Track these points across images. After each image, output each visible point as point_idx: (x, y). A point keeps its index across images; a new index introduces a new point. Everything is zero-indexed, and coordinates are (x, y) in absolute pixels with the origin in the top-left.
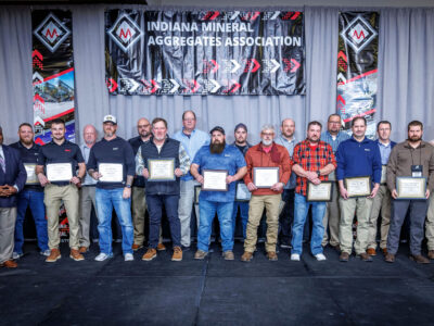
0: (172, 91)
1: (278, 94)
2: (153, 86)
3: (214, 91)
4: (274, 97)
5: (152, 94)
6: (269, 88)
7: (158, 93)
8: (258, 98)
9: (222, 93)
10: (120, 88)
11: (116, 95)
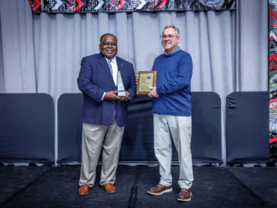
0: (97, 8)
1: (206, 10)
2: (77, 4)
3: (140, 7)
4: (202, 14)
5: (76, 12)
6: (197, 4)
7: (82, 12)
8: (185, 15)
9: (148, 10)
10: (42, 6)
11: (39, 14)
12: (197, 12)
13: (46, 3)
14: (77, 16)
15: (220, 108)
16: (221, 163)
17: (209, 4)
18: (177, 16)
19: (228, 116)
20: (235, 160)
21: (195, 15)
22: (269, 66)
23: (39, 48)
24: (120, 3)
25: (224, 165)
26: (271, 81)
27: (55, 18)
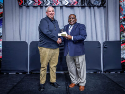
0: (47, 4)
1: (94, 6)
2: (39, 2)
4: (92, 8)
5: (38, 6)
6: (90, 4)
7: (41, 6)
8: (85, 8)
9: (69, 6)
10: (24, 3)
11: (22, 6)
12: (90, 7)
13: (25, 2)
14: (39, 8)
15: (100, 47)
16: (101, 72)
17: (95, 4)
18: (82, 9)
19: (104, 51)
20: (107, 70)
21: (89, 8)
22: (120, 30)
23: (22, 21)
24: (57, 2)
25: (102, 72)
26: (121, 36)
27: (29, 8)
